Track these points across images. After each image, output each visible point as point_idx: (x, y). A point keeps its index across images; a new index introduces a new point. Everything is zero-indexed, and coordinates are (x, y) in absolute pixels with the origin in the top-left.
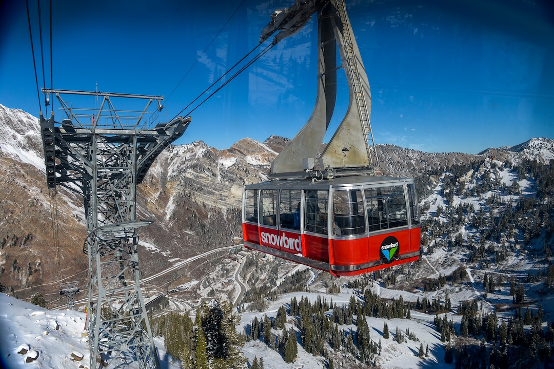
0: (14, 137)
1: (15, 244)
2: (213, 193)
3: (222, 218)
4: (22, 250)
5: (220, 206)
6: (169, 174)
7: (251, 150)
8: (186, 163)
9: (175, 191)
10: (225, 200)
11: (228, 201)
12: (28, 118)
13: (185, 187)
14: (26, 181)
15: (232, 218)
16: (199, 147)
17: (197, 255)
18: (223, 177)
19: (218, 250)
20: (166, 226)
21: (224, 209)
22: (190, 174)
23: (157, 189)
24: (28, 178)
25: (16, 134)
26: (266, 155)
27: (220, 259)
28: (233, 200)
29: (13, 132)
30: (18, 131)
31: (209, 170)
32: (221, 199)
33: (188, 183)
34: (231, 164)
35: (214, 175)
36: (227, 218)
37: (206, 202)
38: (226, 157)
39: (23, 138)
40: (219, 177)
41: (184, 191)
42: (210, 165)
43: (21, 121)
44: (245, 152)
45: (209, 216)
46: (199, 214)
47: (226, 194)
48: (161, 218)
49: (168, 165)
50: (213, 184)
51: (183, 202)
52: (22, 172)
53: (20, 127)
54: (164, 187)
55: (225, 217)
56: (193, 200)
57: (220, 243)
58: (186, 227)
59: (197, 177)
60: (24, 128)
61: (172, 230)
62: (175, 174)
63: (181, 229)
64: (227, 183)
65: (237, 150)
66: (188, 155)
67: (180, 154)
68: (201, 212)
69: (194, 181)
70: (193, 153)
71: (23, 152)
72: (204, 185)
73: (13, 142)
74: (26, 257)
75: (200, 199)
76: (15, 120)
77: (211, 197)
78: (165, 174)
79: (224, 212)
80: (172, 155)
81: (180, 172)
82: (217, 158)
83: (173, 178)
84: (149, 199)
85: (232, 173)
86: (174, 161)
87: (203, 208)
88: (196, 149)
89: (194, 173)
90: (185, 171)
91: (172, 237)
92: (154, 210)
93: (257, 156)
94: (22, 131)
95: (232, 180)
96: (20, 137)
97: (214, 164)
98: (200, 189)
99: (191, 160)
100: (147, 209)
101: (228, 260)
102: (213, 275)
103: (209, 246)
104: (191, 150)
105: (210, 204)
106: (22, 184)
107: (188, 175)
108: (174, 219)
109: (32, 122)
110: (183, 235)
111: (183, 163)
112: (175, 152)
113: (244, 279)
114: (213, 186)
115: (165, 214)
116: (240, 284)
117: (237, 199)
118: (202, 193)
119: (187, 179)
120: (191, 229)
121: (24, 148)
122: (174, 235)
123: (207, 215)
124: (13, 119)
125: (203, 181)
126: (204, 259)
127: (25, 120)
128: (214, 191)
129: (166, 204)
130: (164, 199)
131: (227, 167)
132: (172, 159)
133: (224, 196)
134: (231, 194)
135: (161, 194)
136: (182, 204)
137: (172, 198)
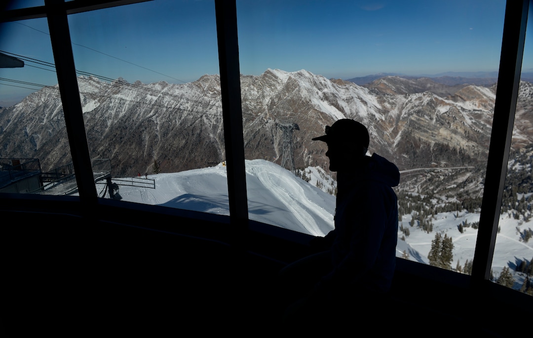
0: (317, 93)
1: (317, 153)
2: (427, 132)
3: (429, 149)
4: (320, 156)
5: (430, 141)
6: (402, 116)
7: (471, 96)
8: (415, 108)
9: (403, 128)
10: (435, 137)
11: (437, 138)
12: (325, 81)
13: (409, 126)
14: (323, 122)
15: (436, 150)
16: (427, 96)
17: (404, 170)
18: (437, 121)
19: (419, 169)
20: (392, 150)
21: (433, 143)
22: (414, 117)
23: (392, 126)
24: (323, 120)
25: (318, 91)
26: (483, 101)
27: (418, 175)
28: (440, 137)
29: (317, 90)
30: (320, 89)
31: (428, 115)
32: (432, 136)
33: (412, 124)
34: (445, 111)
35: (431, 119)
36: (433, 150)
37: (422, 137)
38: (444, 105)
39: (321, 94)
40: (434, 120)
41: (408, 128)
42: (430, 111)
43: (321, 83)
44: (465, 98)
45: (421, 147)
46: (415, 144)
47: (436, 133)
48: (390, 145)
49: (403, 108)
50: (428, 126)
51: (407, 136)
52: (321, 117)
53: (320, 86)
54: (397, 125)
55: (431, 149)
56: (413, 135)
57: (422, 165)
58: (404, 152)
59: (419, 120)
60: (322, 87)
61: (395, 153)
62: (405, 116)
63: (401, 153)
64: (438, 125)
65: (460, 97)
66: (417, 103)
67: (413, 100)
68: (417, 144)
69: (416, 122)
70: (421, 101)
71: (321, 102)
72: (422, 126)
73: (317, 96)
74: (321, 160)
75: (417, 135)
76: (318, 82)
77: (425, 134)
78: (399, 116)
79: (432, 145)
80: (407, 101)
81: (410, 114)
82: (436, 105)
83: (404, 118)
84: (385, 132)
85: (443, 118)
86: (407, 106)
87: (418, 141)
88: (424, 98)
89: (417, 117)
90: (412, 114)
91: (394, 158)
92: (387, 140)
93: (474, 102)
94: (321, 89)
95: (442, 124)
96: (320, 93)
97: (433, 111)
98: (419, 128)
99: (418, 106)
100: (383, 139)
101: (421, 176)
102: (408, 183)
103: (414, 166)
104: (420, 98)
105: (424, 139)
106: (321, 123)
107: (413, 119)
108: (398, 146)
109: (326, 83)
110: (401, 157)
111: (412, 108)
112: (410, 99)
113: (421, 187)
114: (428, 127)
115: (393, 143)
116: (418, 189)
117: (443, 137)
118: (420, 131)
119: (411, 121)
120: (407, 154)
121: (322, 100)
122: (395, 157)
123: (420, 145)
124: (317, 82)
125: (422, 123)
126: (408, 173)
127: (323, 82)
128: (428, 130)
129: (396, 136)
130: (395, 132)
131: (442, 113)
132: (407, 104)
133: (435, 134)
134: (439, 133)
135: (394, 129)
136: (405, 137)
137: (400, 132)
